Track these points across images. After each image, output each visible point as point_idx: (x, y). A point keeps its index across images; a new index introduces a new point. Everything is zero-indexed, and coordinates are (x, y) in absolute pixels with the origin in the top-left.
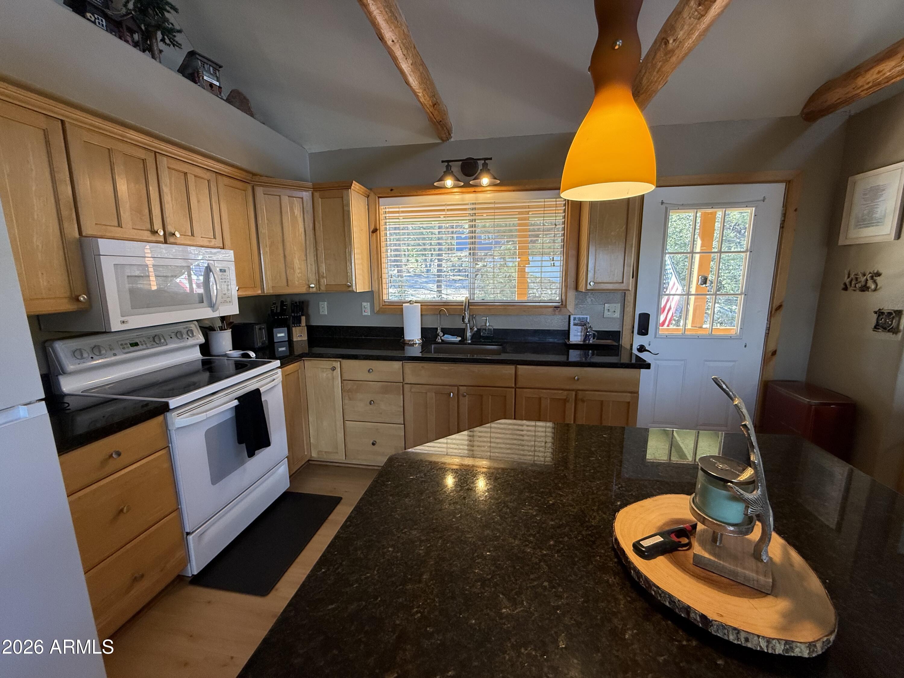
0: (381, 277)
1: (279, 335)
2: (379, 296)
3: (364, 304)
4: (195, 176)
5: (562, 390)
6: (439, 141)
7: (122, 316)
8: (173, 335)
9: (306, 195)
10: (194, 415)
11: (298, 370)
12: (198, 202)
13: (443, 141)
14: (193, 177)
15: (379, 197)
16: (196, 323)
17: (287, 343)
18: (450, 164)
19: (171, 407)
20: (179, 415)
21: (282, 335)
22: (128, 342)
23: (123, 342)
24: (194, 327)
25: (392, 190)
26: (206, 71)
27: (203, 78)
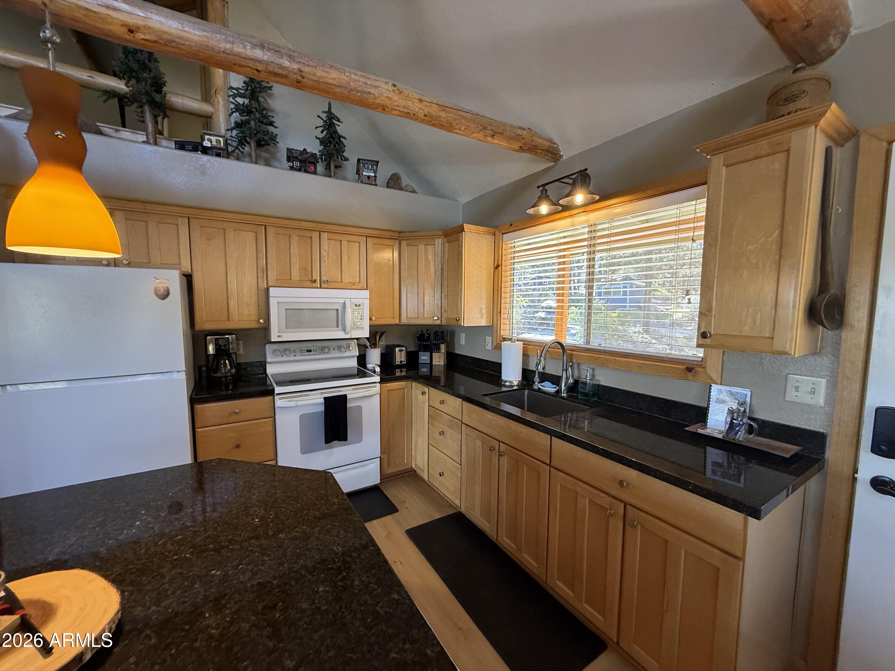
0: (500, 312)
1: (423, 358)
2: (497, 332)
3: (487, 338)
4: (348, 241)
5: (607, 494)
6: (552, 164)
7: (279, 332)
8: (336, 348)
9: (439, 242)
10: (289, 401)
11: (404, 388)
12: (349, 258)
13: (555, 162)
14: (346, 242)
15: (503, 234)
16: (356, 341)
17: (429, 365)
18: (546, 187)
19: (276, 392)
20: (280, 399)
21: (426, 358)
22: (306, 349)
23: (303, 349)
24: (354, 343)
25: (511, 225)
26: (366, 169)
27: (362, 174)
